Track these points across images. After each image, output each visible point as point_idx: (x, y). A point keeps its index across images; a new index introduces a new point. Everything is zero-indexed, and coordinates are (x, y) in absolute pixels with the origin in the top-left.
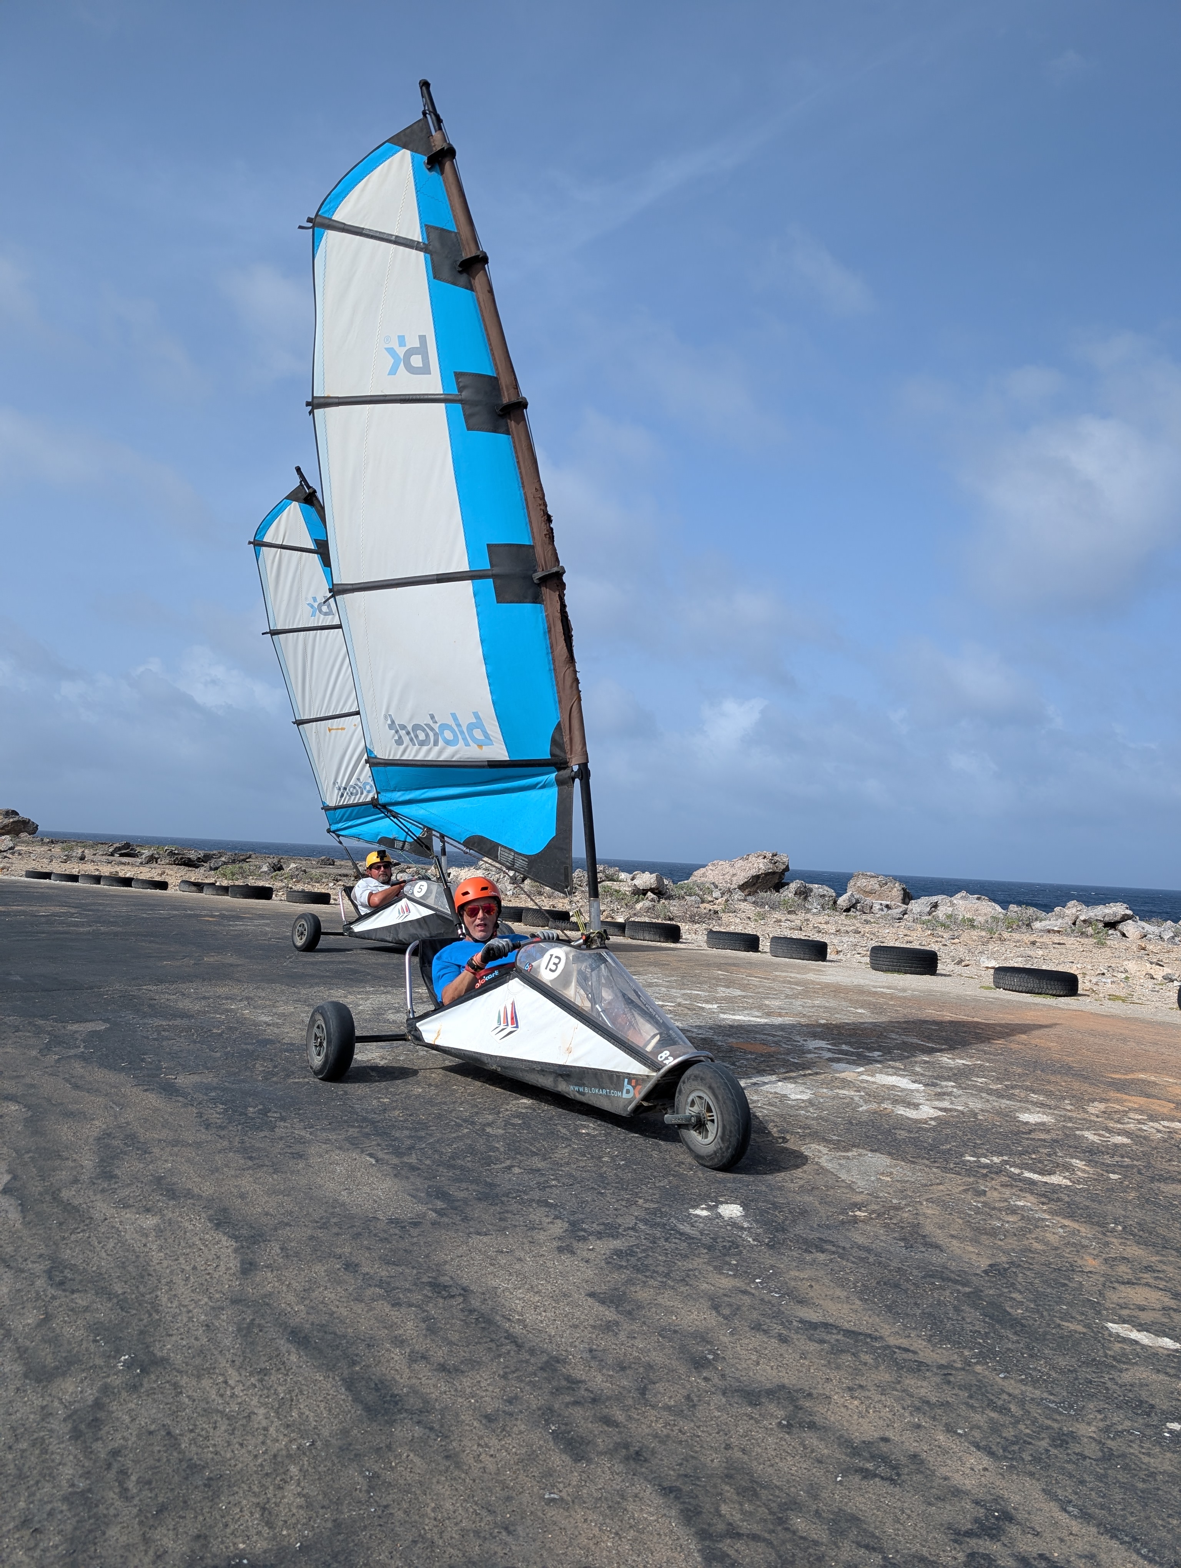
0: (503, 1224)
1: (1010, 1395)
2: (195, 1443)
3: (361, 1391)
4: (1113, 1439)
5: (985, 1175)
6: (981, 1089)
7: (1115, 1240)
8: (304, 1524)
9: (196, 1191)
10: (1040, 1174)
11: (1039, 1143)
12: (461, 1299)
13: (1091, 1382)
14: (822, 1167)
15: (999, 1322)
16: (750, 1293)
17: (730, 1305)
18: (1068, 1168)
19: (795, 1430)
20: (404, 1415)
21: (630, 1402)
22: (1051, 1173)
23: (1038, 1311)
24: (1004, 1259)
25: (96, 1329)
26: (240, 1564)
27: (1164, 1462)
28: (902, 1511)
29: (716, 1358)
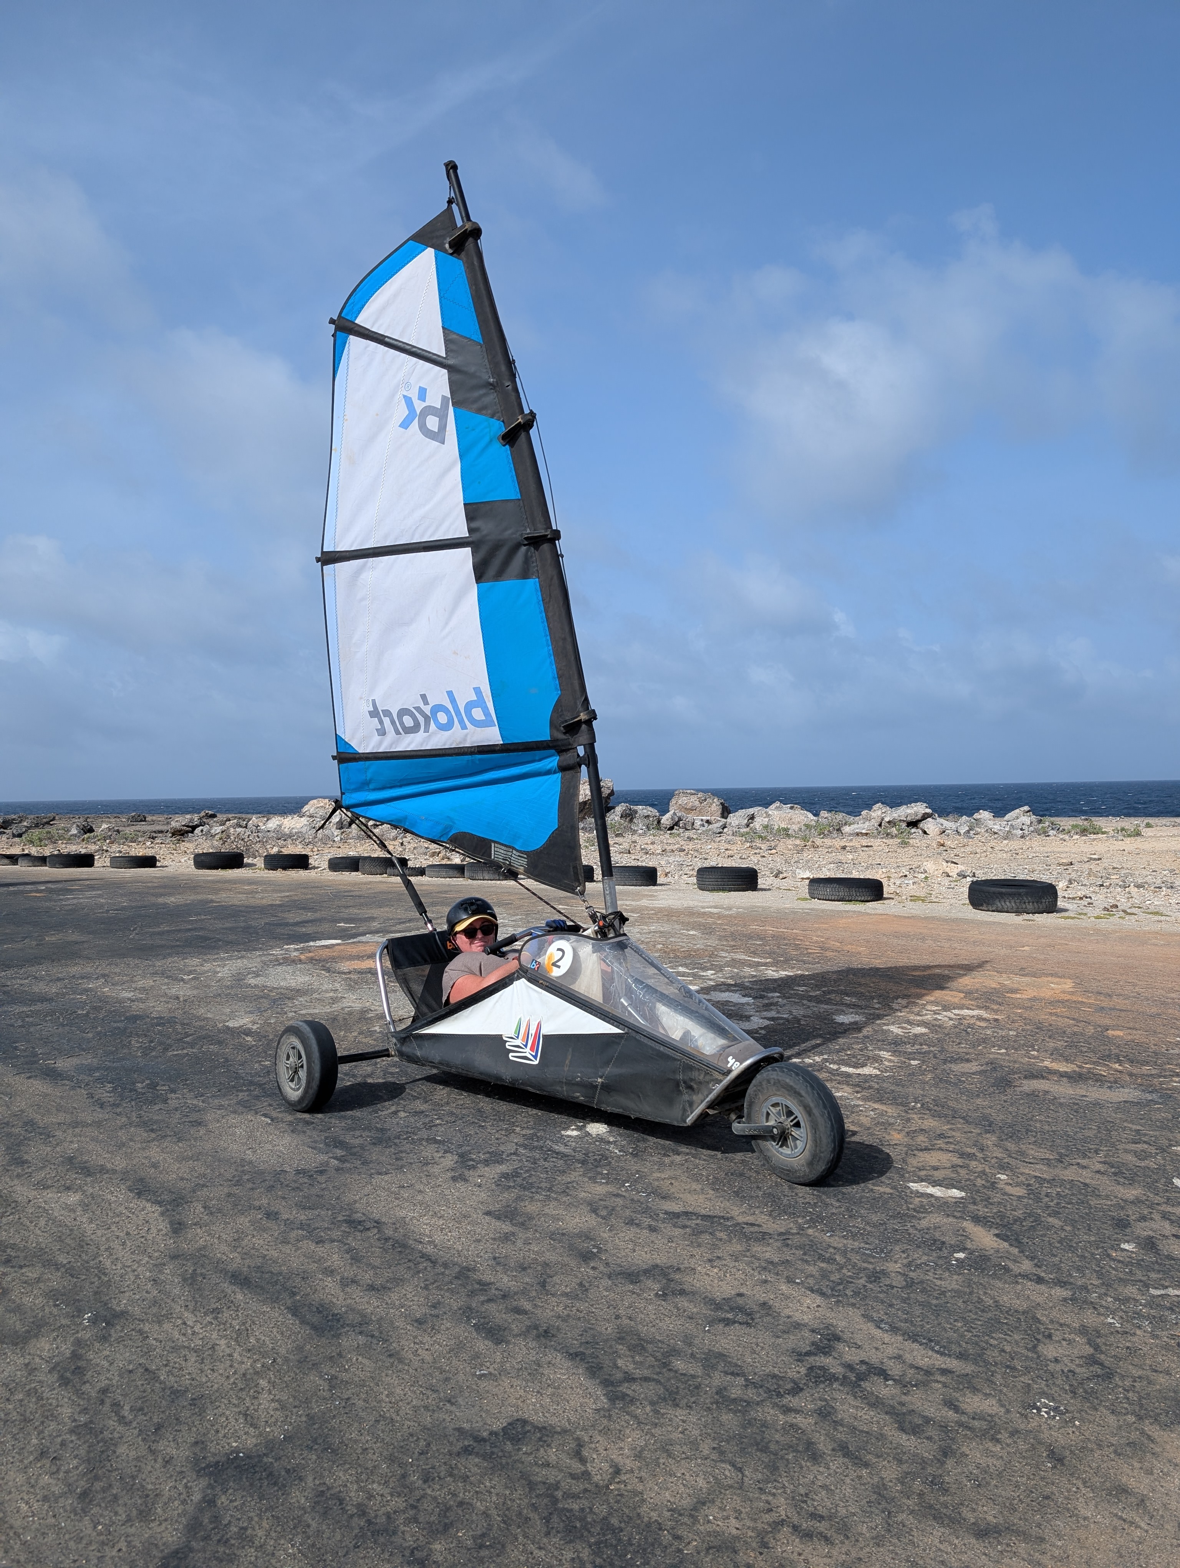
0: (400, 1163)
1: (835, 1248)
2: (172, 1374)
3: (305, 1316)
4: (914, 1271)
6: (802, 997)
7: (915, 1116)
8: (282, 1422)
9: (109, 1166)
10: (854, 1067)
11: (853, 1041)
12: (376, 1231)
13: (897, 1230)
16: (621, 1196)
17: (606, 1207)
18: (877, 1059)
19: (669, 1298)
20: (347, 1328)
21: (534, 1294)
22: (863, 1065)
25: (53, 1295)
26: (237, 1457)
27: (952, 1282)
28: (757, 1345)
29: (600, 1250)
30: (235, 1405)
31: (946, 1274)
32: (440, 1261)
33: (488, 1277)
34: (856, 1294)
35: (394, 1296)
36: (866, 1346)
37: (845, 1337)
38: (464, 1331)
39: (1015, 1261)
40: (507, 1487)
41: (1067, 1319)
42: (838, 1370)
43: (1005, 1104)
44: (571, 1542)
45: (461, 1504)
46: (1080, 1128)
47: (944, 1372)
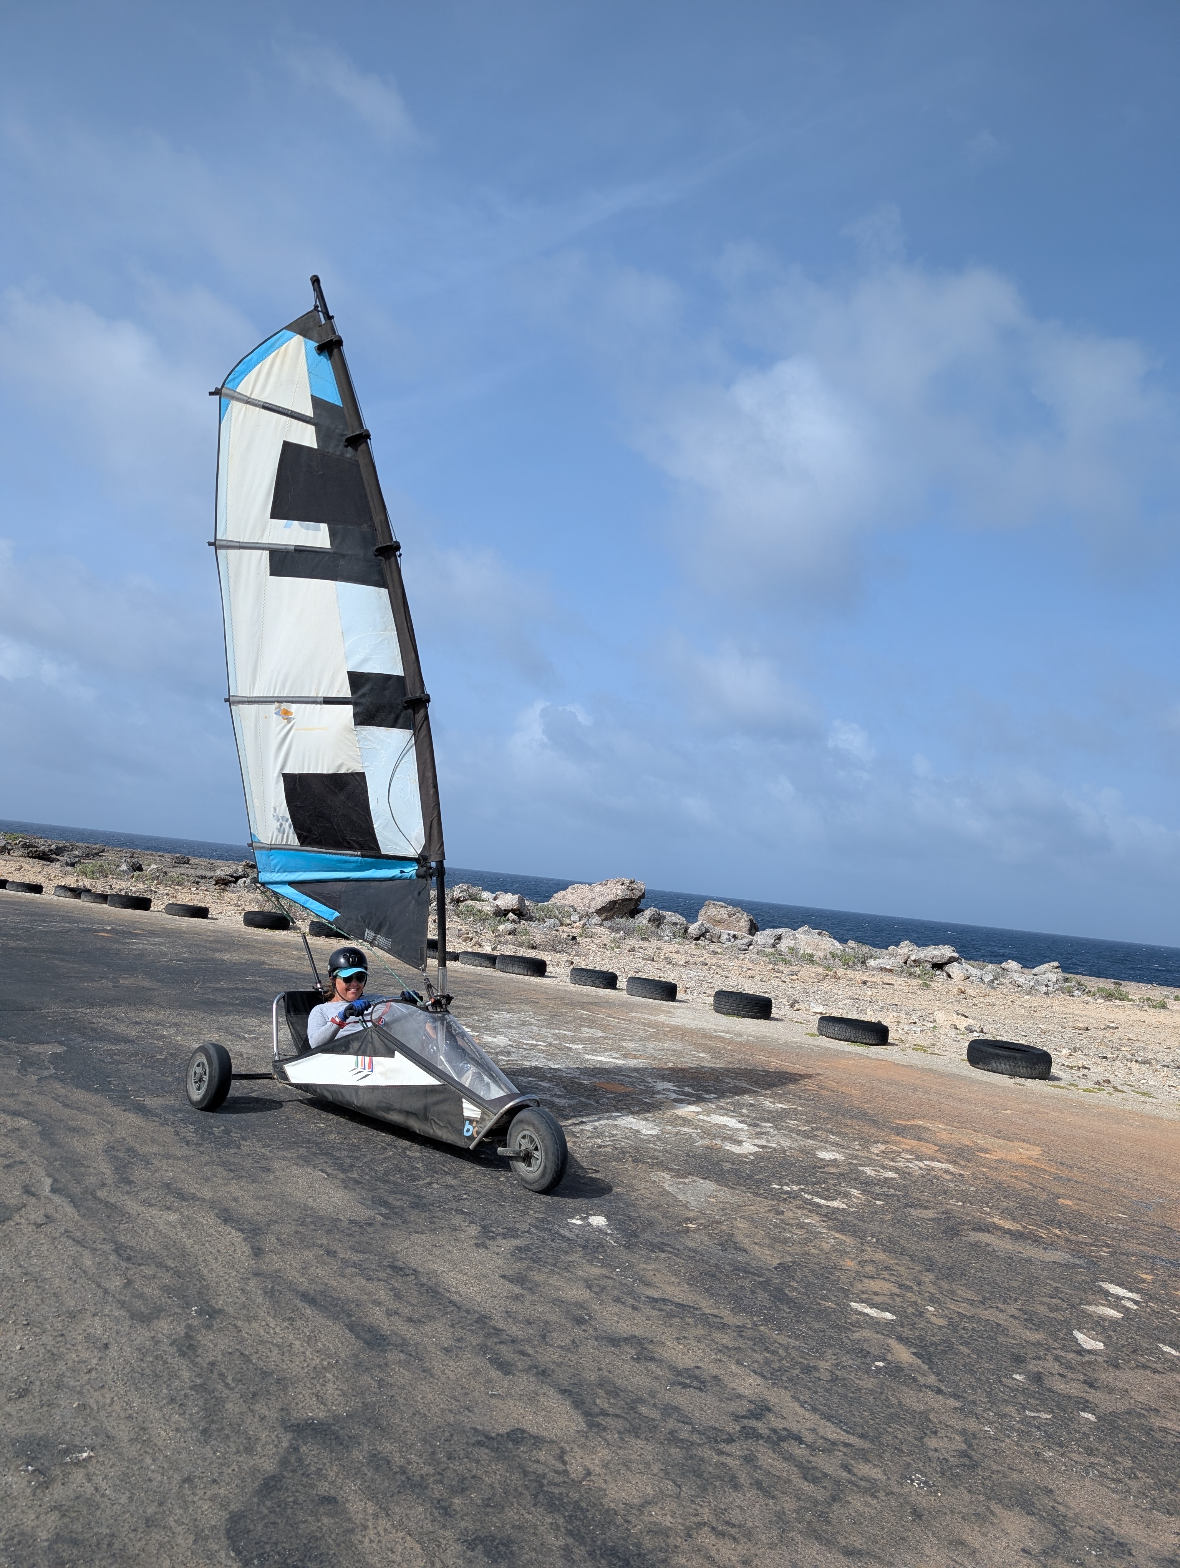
0: (433, 1226)
1: (780, 1344)
2: (261, 1360)
3: (359, 1333)
4: (840, 1370)
5: (786, 1199)
6: (792, 1130)
7: (869, 1249)
8: (344, 1404)
9: (199, 1194)
10: (825, 1199)
11: (830, 1176)
12: (413, 1277)
13: (833, 1338)
14: (665, 1190)
15: (779, 1300)
16: (613, 1278)
17: (599, 1286)
18: (847, 1195)
19: (641, 1361)
20: (391, 1347)
21: (536, 1343)
22: (834, 1199)
23: (807, 1294)
24: (790, 1260)
25: (165, 1289)
26: (313, 1423)
27: (869, 1383)
28: (706, 1405)
29: (591, 1318)
30: (309, 1388)
31: (866, 1376)
32: (464, 1308)
33: (501, 1325)
34: (790, 1380)
35: (428, 1329)
36: (790, 1419)
37: (775, 1409)
38: (480, 1362)
39: (923, 1375)
40: (507, 1472)
41: (953, 1422)
42: (765, 1432)
43: (949, 1250)
44: (551, 1512)
45: (474, 1477)
46: (1008, 1279)
47: (846, 1445)
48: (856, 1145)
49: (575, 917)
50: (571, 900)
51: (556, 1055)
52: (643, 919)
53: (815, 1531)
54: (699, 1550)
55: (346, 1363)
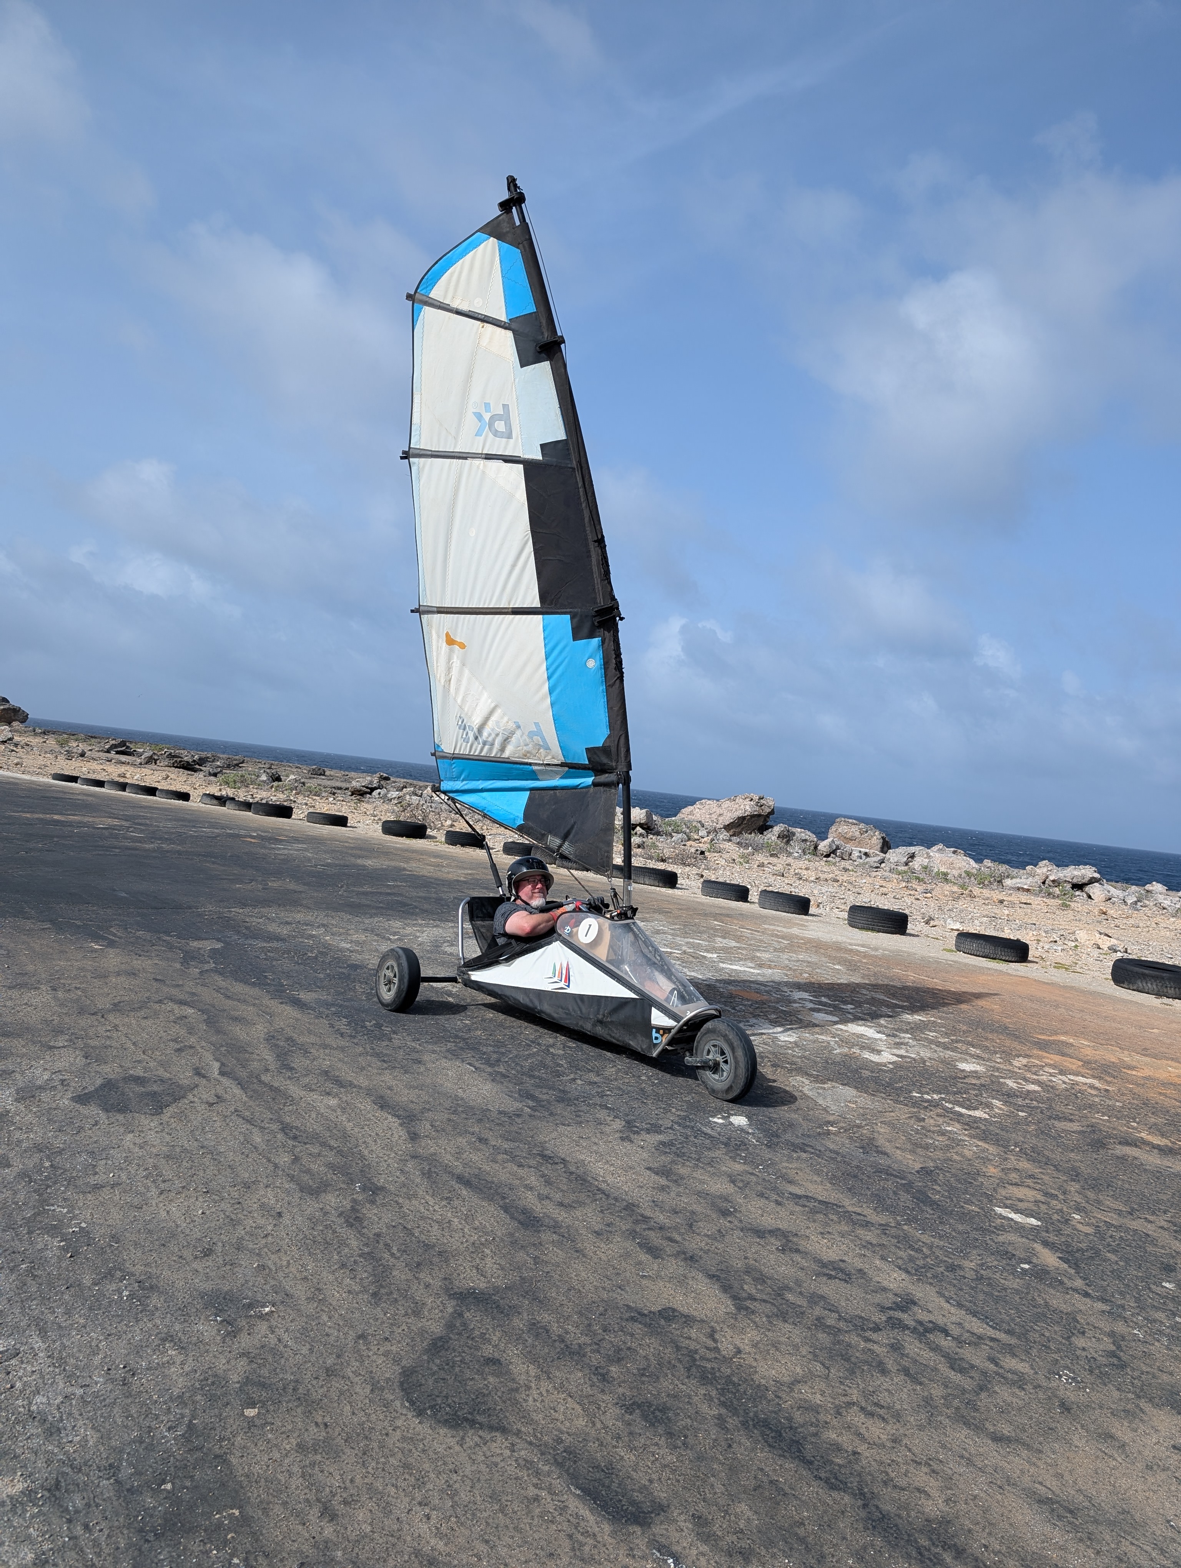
0: (579, 1119)
1: (924, 1243)
2: (423, 1234)
3: (513, 1213)
4: (985, 1270)
5: (926, 1107)
6: (931, 1042)
7: (1012, 1157)
8: (503, 1277)
9: (355, 1082)
10: (967, 1109)
11: (971, 1086)
12: (562, 1165)
13: (977, 1240)
14: (804, 1094)
15: (923, 1202)
16: (755, 1175)
17: (742, 1181)
18: (989, 1106)
19: (786, 1252)
20: (545, 1228)
21: (683, 1231)
22: (976, 1109)
23: (950, 1197)
24: (932, 1164)
25: (330, 1166)
26: (474, 1292)
27: (1014, 1283)
28: (851, 1296)
29: (735, 1211)
30: (469, 1261)
31: (1011, 1277)
32: (612, 1196)
33: (648, 1213)
34: (935, 1277)
35: (578, 1213)
36: (936, 1313)
37: (920, 1303)
38: (630, 1245)
39: (1070, 1279)
40: (661, 1345)
41: (1101, 1324)
42: (912, 1324)
43: (1095, 1161)
44: (704, 1384)
45: (629, 1349)
46: (1157, 1192)
47: (992, 1339)
48: (998, 1058)
49: (703, 832)
50: (698, 815)
51: (691, 962)
52: (772, 836)
53: (963, 1417)
54: (849, 1427)
55: (502, 1240)
